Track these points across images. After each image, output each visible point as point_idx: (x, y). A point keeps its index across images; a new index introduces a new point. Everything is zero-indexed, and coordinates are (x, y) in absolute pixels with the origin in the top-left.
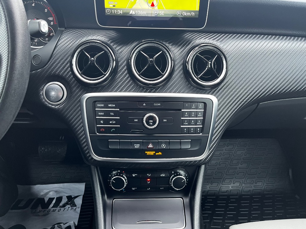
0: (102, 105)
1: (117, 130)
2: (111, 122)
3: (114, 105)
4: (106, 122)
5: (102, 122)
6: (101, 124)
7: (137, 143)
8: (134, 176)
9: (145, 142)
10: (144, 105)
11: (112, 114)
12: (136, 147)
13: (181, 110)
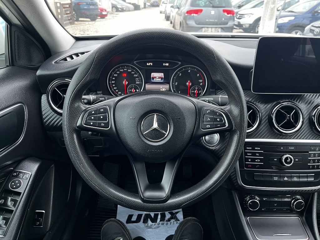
0: (250, 148)
1: (261, 167)
2: (256, 161)
3: (259, 149)
4: (253, 160)
5: (250, 160)
6: (249, 162)
7: (276, 176)
8: (264, 199)
9: (282, 176)
10: (282, 148)
11: (257, 154)
12: (275, 179)
13: (308, 152)
